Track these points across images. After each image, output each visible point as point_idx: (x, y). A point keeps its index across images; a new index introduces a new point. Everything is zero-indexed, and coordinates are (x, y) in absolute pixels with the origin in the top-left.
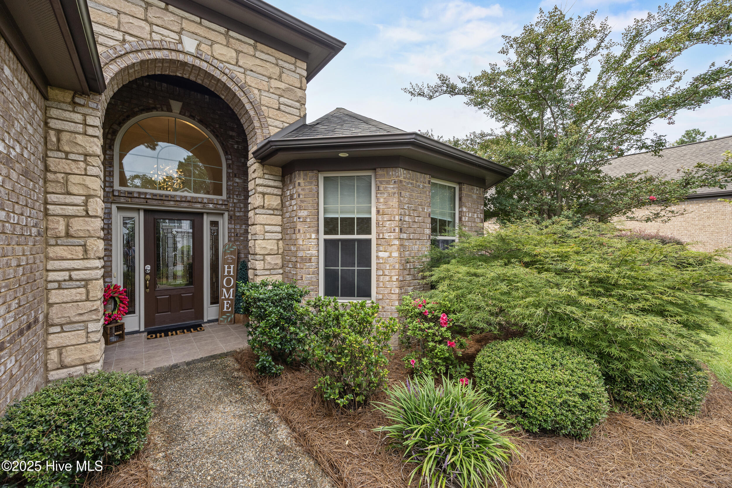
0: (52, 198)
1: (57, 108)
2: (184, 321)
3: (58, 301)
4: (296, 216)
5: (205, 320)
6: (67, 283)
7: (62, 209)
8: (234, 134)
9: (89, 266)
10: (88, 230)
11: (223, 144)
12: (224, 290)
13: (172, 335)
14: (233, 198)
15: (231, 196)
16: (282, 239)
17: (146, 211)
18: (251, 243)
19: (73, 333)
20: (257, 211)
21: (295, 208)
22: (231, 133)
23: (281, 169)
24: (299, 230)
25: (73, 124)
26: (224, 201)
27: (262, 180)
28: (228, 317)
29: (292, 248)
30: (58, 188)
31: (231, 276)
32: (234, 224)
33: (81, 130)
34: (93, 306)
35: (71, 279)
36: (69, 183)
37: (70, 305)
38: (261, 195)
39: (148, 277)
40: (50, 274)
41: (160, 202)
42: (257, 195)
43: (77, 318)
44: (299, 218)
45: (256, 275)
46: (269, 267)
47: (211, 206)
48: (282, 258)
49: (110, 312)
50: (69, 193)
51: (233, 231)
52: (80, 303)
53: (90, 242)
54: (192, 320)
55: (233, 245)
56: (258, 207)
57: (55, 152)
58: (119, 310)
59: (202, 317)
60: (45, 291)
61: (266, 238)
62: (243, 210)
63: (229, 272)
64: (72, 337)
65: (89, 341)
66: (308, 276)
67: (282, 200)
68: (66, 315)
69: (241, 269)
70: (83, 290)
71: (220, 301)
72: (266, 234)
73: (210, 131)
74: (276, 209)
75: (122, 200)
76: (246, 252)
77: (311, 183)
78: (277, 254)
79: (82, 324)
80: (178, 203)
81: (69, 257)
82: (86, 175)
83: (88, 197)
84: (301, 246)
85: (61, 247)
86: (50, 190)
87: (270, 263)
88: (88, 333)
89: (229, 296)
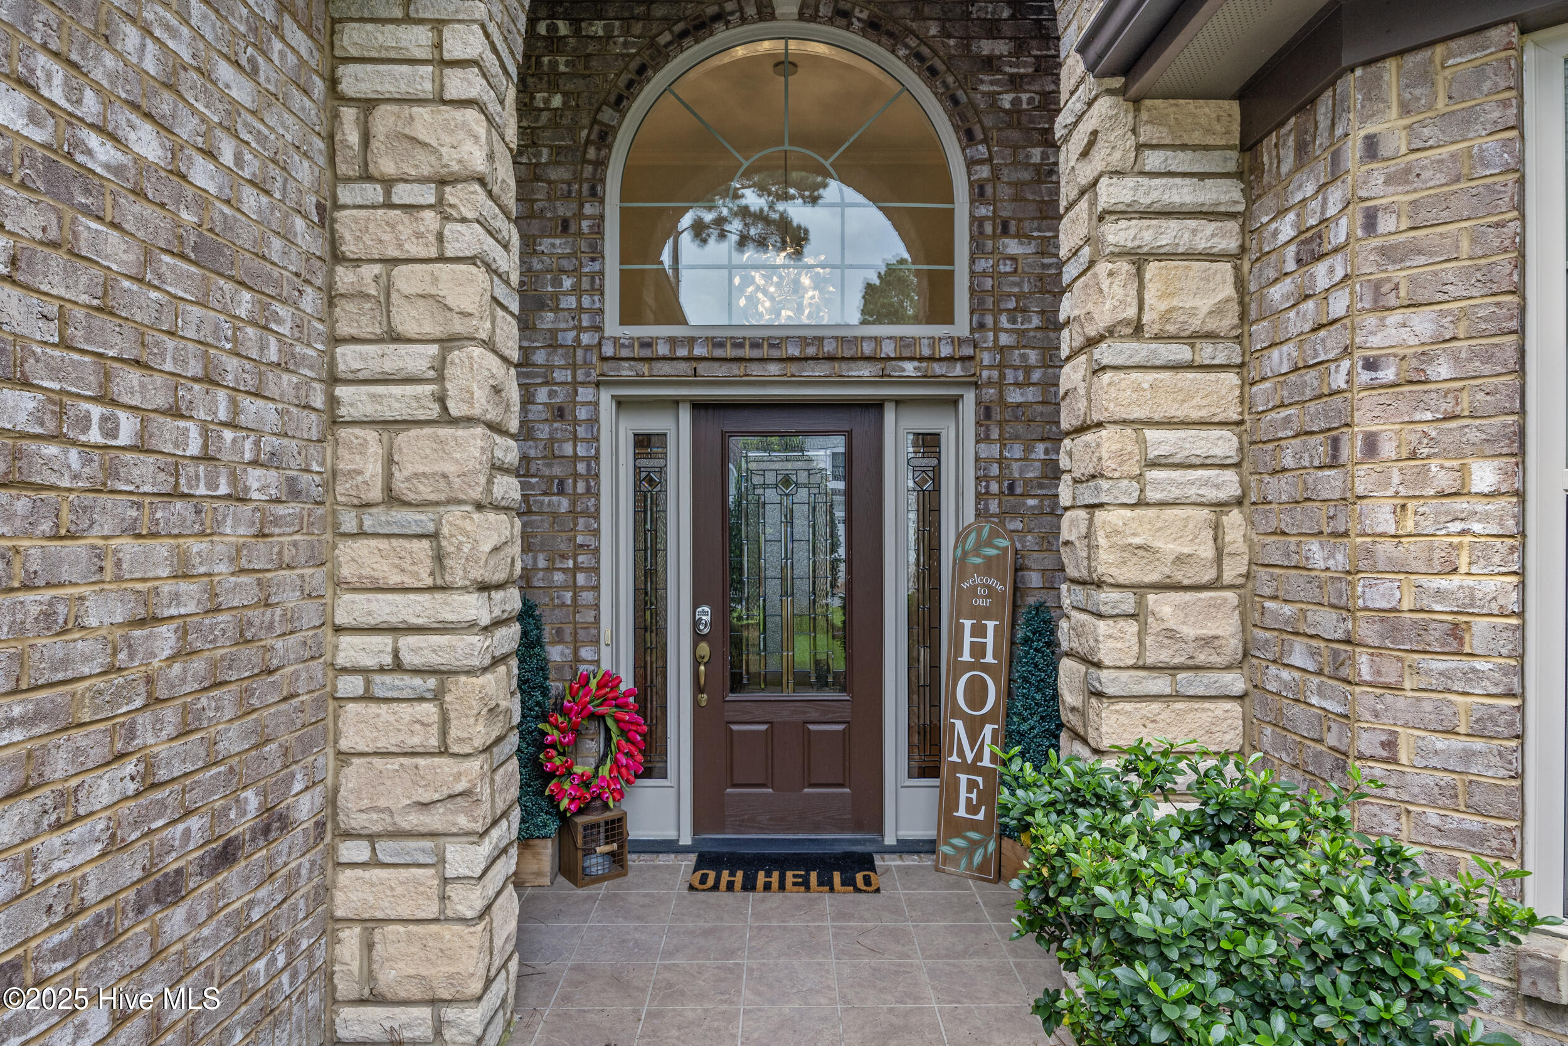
0: (349, 358)
1: (362, 20)
2: (817, 828)
3: (362, 747)
4: (1347, 351)
5: (890, 840)
6: (387, 679)
7: (374, 397)
8: (1001, 47)
9: (450, 617)
10: (445, 476)
11: (955, 101)
12: (959, 725)
13: (767, 887)
14: (997, 330)
15: (989, 320)
16: (1239, 502)
17: (699, 407)
18: (1071, 526)
19: (404, 873)
20: (1105, 353)
21: (1338, 305)
22: (986, 47)
23: (1234, 107)
24: (1371, 444)
25: (405, 68)
26: (961, 341)
27: (1130, 182)
28: (974, 845)
29: (1316, 553)
30: (364, 320)
31: (986, 668)
32: (1002, 440)
33: (427, 87)
34: (458, 776)
35: (398, 666)
36: (394, 296)
37: (395, 763)
38: (1124, 267)
39: (704, 649)
40: (345, 640)
41: (736, 369)
42: (1103, 268)
43: (413, 820)
44: (1371, 365)
45: (1099, 695)
46: (1164, 657)
47: (909, 368)
48: (1243, 608)
49: (589, 769)
50: (397, 339)
51: (995, 470)
52: (421, 761)
53: (453, 519)
54: (842, 830)
55: (994, 534)
56: (1111, 332)
57: (356, 186)
58: (616, 762)
59: (878, 826)
60: (332, 705)
61: (1152, 495)
62: (1036, 376)
63: (978, 650)
64: (399, 890)
65: (449, 913)
66: (1440, 743)
67: (1240, 284)
68: (383, 803)
69: (1027, 641)
70: (429, 710)
71: (944, 770)
72: (1154, 474)
73: (906, 60)
74: (1210, 336)
75: (626, 371)
76: (1049, 564)
77: (1467, 120)
78: (1215, 585)
79: (428, 844)
80: (793, 368)
81: (395, 579)
82: (442, 259)
83: (448, 342)
84: (1385, 547)
85: (373, 543)
86: (344, 329)
87: (1171, 634)
88: (445, 881)
89: (979, 756)
